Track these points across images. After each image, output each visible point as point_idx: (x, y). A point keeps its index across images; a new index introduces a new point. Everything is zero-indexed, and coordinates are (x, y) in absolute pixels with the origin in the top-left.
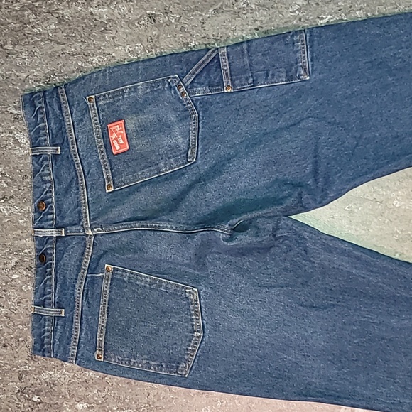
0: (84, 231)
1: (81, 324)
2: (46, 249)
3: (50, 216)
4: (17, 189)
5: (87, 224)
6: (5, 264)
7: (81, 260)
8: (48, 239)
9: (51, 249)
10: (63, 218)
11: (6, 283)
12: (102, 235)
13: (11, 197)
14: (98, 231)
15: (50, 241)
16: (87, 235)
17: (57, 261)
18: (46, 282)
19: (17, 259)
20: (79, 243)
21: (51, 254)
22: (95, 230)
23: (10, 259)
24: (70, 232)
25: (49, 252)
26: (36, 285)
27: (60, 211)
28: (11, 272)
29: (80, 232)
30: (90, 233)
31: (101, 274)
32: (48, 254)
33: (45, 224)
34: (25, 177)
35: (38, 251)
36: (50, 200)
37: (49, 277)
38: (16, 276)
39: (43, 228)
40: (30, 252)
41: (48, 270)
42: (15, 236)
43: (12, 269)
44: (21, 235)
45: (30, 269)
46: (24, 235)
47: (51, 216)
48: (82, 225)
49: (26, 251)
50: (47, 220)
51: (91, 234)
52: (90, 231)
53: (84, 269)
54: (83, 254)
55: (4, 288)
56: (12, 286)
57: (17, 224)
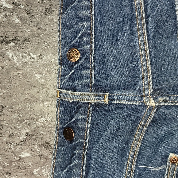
0: (141, 99)
4: (35, 28)
6: (10, 136)
8: (80, 107)
11: (11, 162)
13: (25, 40)
16: (145, 106)
17: (92, 141)
19: (28, 131)
22: (160, 99)
23: (18, 129)
25: (80, 125)
28: (19, 148)
29: (134, 100)
30: (151, 103)
32: (78, 128)
33: (78, 84)
34: (47, 11)
36: (87, 47)
37: (77, 162)
38: (25, 155)
40: (47, 122)
41: (77, 152)
42: (27, 97)
43: (20, 144)
44: (37, 96)
45: (47, 146)
46: (41, 97)
48: (139, 91)
49: (43, 120)
55: (7, 170)
56: (19, 168)
57: (32, 80)
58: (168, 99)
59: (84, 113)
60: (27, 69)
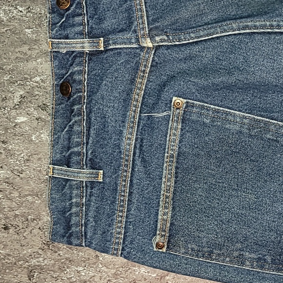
0: (138, 41)
1: (130, 193)
2: (73, 74)
3: (78, 19)
5: (143, 29)
6: (3, 100)
7: (129, 92)
8: (75, 57)
9: (80, 72)
10: (101, 20)
11: (6, 129)
12: (168, 47)
14: (162, 41)
15: (78, 60)
16: (142, 48)
17: (91, 93)
18: (71, 127)
19: (22, 93)
20: (127, 62)
21: (80, 82)
22: (157, 39)
23: (11, 92)
24: (115, 43)
25: (77, 77)
26: (55, 132)
27: (96, 9)
28: (13, 113)
29: (131, 43)
30: (148, 43)
31: (165, 114)
32: (75, 81)
35: (58, 77)
37: (77, 118)
38: (21, 119)
39: (67, 37)
40: (42, 81)
41: (76, 107)
42: (18, 55)
43: (14, 108)
44: (29, 53)
45: (44, 107)
46: (34, 53)
47: (81, 18)
48: (135, 31)
49: (38, 79)
50: (73, 26)
51: (150, 45)
52: (148, 40)
53: (135, 106)
54: (132, 81)
55: (2, 138)
56: (15, 135)
57: (22, 36)
58: (166, 38)
59: (80, 64)
60: (15, 23)
